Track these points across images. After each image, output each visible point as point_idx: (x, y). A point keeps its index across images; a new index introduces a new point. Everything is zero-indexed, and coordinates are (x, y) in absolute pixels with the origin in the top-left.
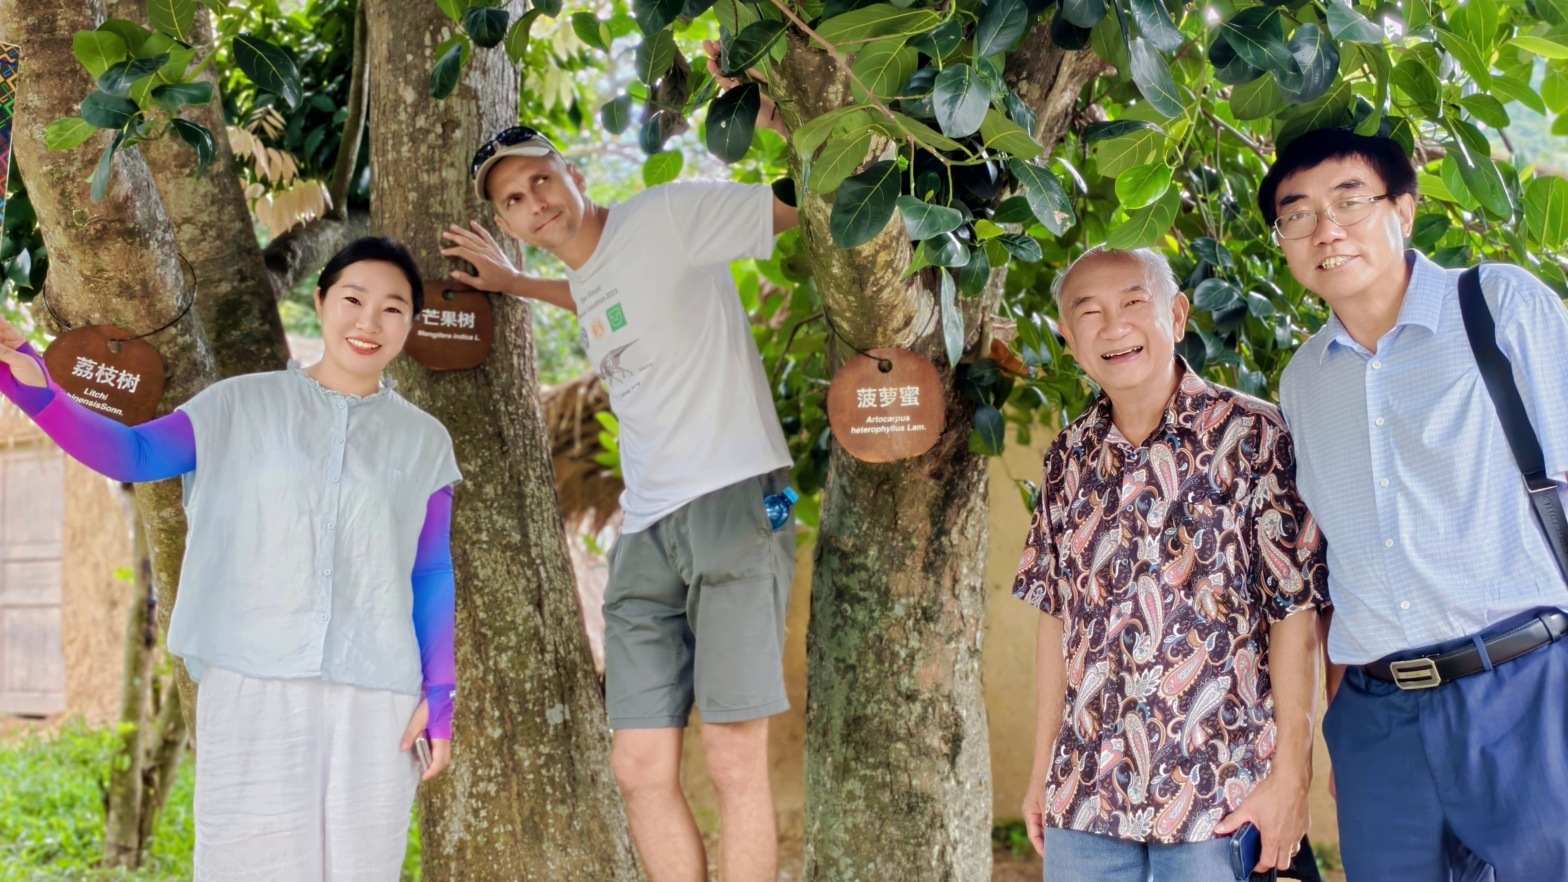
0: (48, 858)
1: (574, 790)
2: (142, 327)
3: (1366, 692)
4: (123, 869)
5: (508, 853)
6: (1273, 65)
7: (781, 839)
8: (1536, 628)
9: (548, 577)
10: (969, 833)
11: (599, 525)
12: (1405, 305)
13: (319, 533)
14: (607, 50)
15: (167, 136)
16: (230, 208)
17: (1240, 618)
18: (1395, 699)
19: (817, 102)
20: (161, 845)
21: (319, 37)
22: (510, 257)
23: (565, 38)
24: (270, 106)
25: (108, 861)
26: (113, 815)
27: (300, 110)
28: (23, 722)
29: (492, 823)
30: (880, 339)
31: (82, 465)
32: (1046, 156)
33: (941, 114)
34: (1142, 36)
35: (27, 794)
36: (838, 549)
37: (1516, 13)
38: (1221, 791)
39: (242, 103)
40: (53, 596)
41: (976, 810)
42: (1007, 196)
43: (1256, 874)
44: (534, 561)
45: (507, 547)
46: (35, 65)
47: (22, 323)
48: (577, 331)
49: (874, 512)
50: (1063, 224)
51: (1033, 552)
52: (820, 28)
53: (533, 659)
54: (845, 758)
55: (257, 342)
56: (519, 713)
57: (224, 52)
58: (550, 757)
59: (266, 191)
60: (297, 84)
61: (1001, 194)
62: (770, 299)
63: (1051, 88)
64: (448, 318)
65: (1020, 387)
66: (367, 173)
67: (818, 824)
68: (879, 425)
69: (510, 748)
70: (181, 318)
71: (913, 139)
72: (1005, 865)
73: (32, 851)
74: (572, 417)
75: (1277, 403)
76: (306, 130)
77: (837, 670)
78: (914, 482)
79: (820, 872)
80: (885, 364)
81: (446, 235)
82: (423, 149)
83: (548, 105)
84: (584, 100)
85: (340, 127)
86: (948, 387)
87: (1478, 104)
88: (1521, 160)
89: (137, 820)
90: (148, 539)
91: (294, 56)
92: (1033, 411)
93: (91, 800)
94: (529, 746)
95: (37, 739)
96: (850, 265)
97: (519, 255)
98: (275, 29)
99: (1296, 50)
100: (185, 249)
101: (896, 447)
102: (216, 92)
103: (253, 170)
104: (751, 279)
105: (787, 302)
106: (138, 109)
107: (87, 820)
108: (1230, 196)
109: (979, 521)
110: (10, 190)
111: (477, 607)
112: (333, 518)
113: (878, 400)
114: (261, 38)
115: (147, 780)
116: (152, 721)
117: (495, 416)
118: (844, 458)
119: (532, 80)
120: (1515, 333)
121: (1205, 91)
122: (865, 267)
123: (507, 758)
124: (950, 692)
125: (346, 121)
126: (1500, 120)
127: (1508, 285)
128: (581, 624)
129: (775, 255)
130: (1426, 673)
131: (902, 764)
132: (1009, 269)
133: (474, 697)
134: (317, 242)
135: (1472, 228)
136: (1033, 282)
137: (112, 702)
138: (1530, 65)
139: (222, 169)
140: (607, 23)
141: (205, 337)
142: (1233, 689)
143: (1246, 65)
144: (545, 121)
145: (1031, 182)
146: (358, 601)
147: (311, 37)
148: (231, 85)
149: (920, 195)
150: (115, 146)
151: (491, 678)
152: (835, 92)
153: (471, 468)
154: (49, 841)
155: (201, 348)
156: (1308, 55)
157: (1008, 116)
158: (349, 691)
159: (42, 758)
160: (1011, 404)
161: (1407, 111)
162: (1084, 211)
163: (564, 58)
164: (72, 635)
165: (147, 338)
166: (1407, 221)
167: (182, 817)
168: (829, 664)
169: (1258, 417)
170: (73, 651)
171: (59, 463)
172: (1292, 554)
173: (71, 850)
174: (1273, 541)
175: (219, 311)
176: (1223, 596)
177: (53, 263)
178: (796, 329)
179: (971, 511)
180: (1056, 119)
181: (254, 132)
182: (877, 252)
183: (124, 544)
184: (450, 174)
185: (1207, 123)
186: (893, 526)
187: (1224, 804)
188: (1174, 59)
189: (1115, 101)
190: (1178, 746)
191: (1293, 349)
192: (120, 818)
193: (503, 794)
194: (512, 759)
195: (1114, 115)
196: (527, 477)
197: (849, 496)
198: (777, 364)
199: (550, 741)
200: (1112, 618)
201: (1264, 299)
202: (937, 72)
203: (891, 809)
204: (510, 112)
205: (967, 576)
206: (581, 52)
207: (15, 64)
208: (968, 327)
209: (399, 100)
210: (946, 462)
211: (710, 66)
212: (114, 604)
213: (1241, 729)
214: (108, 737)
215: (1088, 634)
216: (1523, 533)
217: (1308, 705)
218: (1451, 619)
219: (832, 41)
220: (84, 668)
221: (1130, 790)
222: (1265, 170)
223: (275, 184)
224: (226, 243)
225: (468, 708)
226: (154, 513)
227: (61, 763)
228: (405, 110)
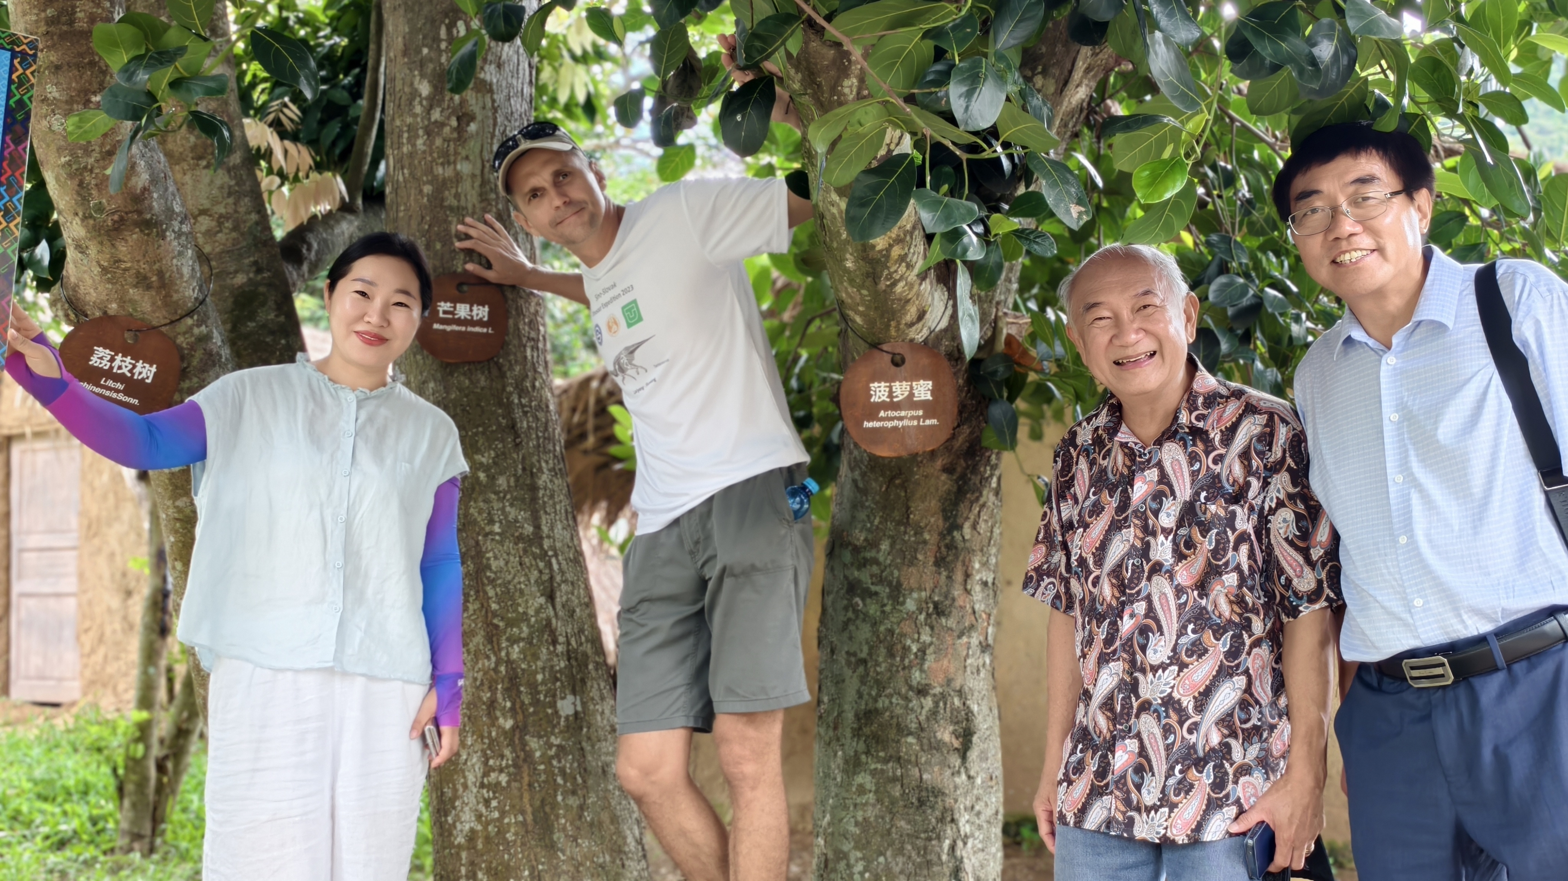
0: (62, 844)
1: (584, 782)
2: (158, 318)
3: (1378, 690)
4: (136, 856)
5: (519, 843)
6: (1291, 59)
7: (793, 832)
8: (1551, 626)
9: (560, 569)
10: (980, 827)
11: (611, 519)
12: (1422, 300)
13: (329, 526)
14: (620, 43)
15: (184, 127)
16: (247, 200)
17: (1254, 617)
18: (1408, 697)
19: (832, 96)
20: (174, 832)
21: (335, 31)
22: (525, 251)
23: (579, 31)
24: (286, 99)
25: (121, 848)
26: (127, 803)
27: (317, 102)
28: (38, 709)
29: (503, 814)
30: (893, 332)
31: (98, 455)
32: (1061, 151)
33: (957, 107)
34: (1161, 30)
35: (42, 781)
36: (850, 543)
37: (1535, 9)
38: (1235, 790)
39: (259, 96)
40: (69, 584)
41: (986, 805)
42: (1021, 190)
43: (1270, 874)
44: (546, 552)
45: (520, 539)
46: (53, 57)
47: (40, 314)
48: (590, 325)
49: (886, 506)
50: (1079, 218)
51: (1043, 549)
52: (836, 21)
53: (544, 651)
54: (856, 752)
55: (272, 333)
56: (530, 704)
57: (241, 45)
58: (560, 747)
59: (282, 184)
60: (314, 75)
61: (1016, 189)
62: (782, 294)
63: (1066, 83)
64: (462, 311)
65: (1032, 382)
66: (382, 166)
67: (828, 817)
68: (892, 419)
69: (521, 739)
70: (195, 309)
71: (928, 132)
72: (1015, 861)
73: (47, 837)
74: (585, 410)
75: (1292, 401)
76: (322, 123)
77: (849, 663)
78: (926, 477)
79: (831, 865)
80: (898, 358)
81: (460, 227)
82: (438, 142)
83: (563, 98)
84: (598, 95)
85: (356, 120)
86: (961, 381)
87: (1496, 101)
88: (1539, 157)
89: (151, 808)
90: (163, 528)
91: (312, 49)
92: (1045, 407)
93: (105, 788)
94: (540, 737)
95: (52, 727)
96: (863, 259)
97: (532, 248)
98: (291, 23)
99: (1314, 45)
100: (201, 241)
101: (909, 442)
102: (233, 84)
103: (269, 162)
104: (764, 273)
105: (800, 297)
106: (156, 101)
107: (102, 807)
108: (1245, 191)
109: (992, 516)
110: (29, 181)
111: (489, 598)
112: (343, 512)
113: (891, 394)
114: (278, 30)
115: (161, 768)
116: (167, 710)
117: (508, 408)
118: (856, 453)
119: (546, 74)
120: (1533, 330)
121: (1221, 89)
122: (878, 261)
123: (518, 748)
124: (962, 687)
125: (362, 114)
126: (1519, 118)
127: (1525, 281)
128: (593, 616)
129: (789, 251)
130: (1439, 671)
131: (913, 758)
132: (1024, 265)
133: (486, 688)
134: (332, 234)
135: (1490, 225)
136: (1046, 278)
137: (126, 691)
138: (1550, 61)
139: (238, 161)
140: (621, 17)
141: (221, 327)
142: (1248, 690)
143: (1263, 59)
144: (560, 115)
145: (1047, 175)
146: (370, 592)
147: (328, 31)
148: (248, 78)
149: (936, 187)
150: (133, 138)
151: (503, 669)
152: (850, 85)
153: (484, 460)
154: (63, 827)
155: (217, 339)
156: (1325, 50)
157: (1024, 108)
158: (360, 681)
159: (57, 746)
160: (1024, 399)
161: (1425, 107)
162: (1098, 208)
163: (578, 52)
164: (87, 624)
165: (163, 329)
166: (1424, 216)
167: (195, 805)
168: (842, 658)
169: (1271, 415)
170: (88, 640)
171: (76, 453)
172: (1305, 553)
173: (85, 837)
174: (1286, 539)
175: (235, 302)
176: (1237, 595)
177: (71, 254)
178: (809, 322)
179: (983, 506)
180: (1071, 114)
181: (270, 125)
182: (891, 246)
183: (139, 535)
184: (464, 168)
185: (1223, 119)
186: (905, 520)
187: (1238, 802)
188: (1189, 54)
189: (1130, 96)
190: (1193, 747)
191: (1307, 345)
192: (134, 805)
193: (515, 785)
194: (523, 750)
195: (1128, 108)
196: (540, 470)
197: (860, 490)
198: (790, 358)
199: (561, 732)
200: (1126, 617)
201: (1280, 295)
202: (953, 66)
203: (901, 803)
204: (525, 106)
205: (978, 571)
206: (595, 45)
207: (35, 56)
208: (982, 322)
209: (415, 93)
210: (958, 457)
211: (724, 60)
212: (129, 593)
213: (1255, 727)
214: (122, 725)
215: (1101, 634)
216: (1538, 530)
217: (1323, 705)
218: (1465, 617)
219: (847, 34)
220: (98, 657)
221: (1144, 791)
222: (1281, 164)
223: (291, 176)
224: (242, 234)
225: (480, 698)
226: (169, 503)
227: (76, 750)
228: (421, 103)
